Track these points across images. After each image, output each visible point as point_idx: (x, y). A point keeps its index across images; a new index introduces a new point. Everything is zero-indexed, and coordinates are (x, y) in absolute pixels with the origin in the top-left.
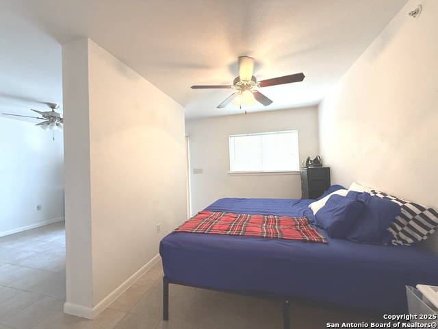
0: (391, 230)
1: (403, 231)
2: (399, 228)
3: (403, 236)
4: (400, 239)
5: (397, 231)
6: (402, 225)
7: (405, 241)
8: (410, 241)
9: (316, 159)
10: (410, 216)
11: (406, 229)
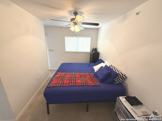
0: (115, 80)
1: (118, 80)
2: (117, 79)
3: (117, 81)
4: (116, 82)
5: (116, 80)
6: (117, 78)
7: (117, 82)
8: (118, 82)
9: (96, 48)
10: (120, 76)
11: (118, 79)
